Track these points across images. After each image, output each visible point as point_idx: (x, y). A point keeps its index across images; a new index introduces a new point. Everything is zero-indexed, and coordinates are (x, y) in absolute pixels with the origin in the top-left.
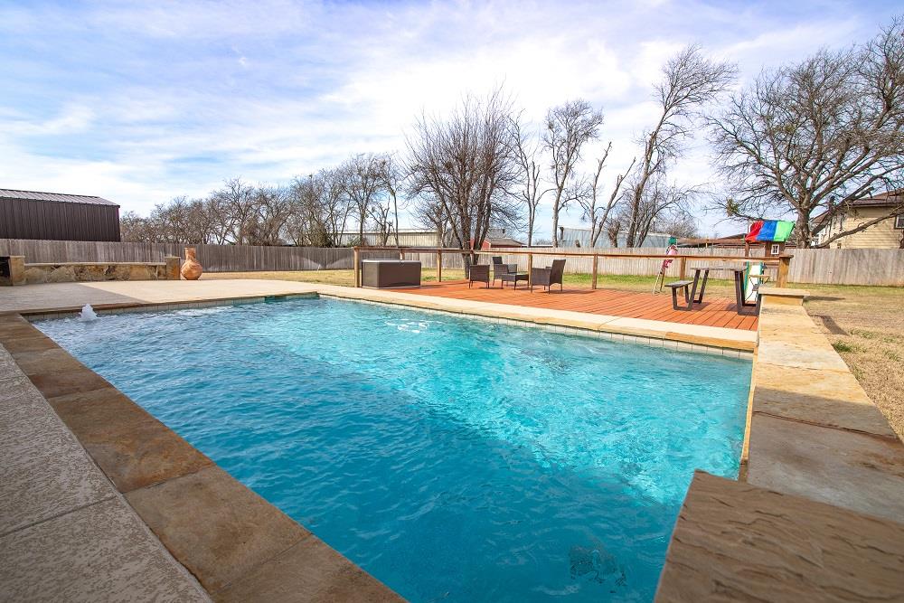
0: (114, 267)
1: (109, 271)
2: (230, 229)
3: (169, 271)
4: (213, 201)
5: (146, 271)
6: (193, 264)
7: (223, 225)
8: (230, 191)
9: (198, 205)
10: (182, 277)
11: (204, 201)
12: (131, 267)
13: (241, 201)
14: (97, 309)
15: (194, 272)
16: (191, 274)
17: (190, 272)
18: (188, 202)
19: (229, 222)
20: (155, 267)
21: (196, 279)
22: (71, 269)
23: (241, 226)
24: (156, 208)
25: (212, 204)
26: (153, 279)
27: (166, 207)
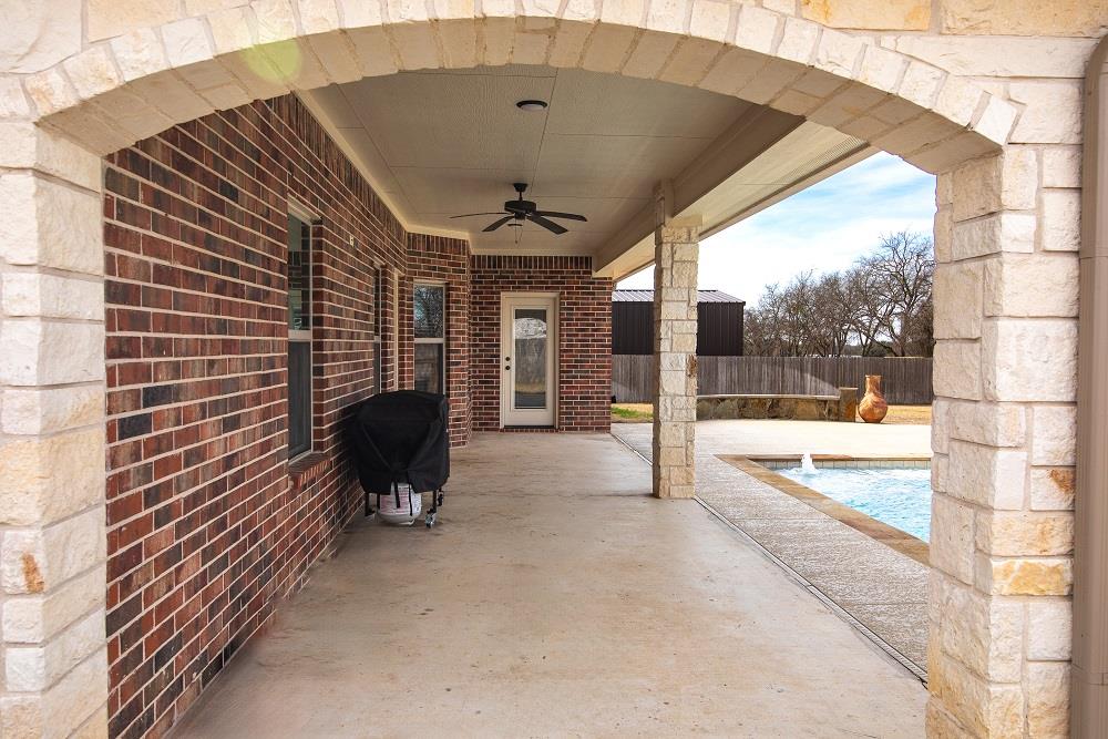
0: (779, 400)
1: (772, 406)
2: (885, 322)
3: (843, 408)
4: (858, 274)
5: (813, 407)
6: (876, 399)
7: (873, 314)
8: (888, 253)
9: (832, 282)
10: (858, 418)
11: (842, 274)
12: (797, 401)
13: (910, 271)
14: (816, 460)
15: (877, 411)
16: (873, 414)
17: (871, 410)
18: (816, 279)
19: (883, 309)
20: (825, 402)
21: (878, 421)
22: (735, 403)
23: (905, 316)
24: (766, 292)
25: (856, 280)
26: (822, 418)
27: (781, 291)
